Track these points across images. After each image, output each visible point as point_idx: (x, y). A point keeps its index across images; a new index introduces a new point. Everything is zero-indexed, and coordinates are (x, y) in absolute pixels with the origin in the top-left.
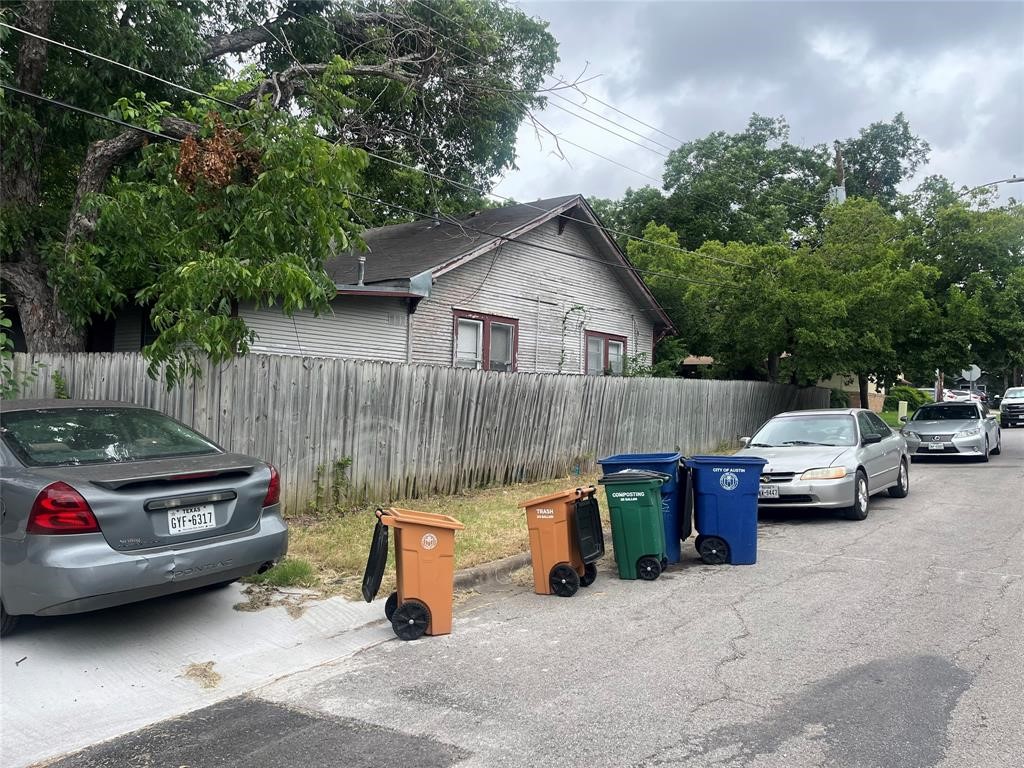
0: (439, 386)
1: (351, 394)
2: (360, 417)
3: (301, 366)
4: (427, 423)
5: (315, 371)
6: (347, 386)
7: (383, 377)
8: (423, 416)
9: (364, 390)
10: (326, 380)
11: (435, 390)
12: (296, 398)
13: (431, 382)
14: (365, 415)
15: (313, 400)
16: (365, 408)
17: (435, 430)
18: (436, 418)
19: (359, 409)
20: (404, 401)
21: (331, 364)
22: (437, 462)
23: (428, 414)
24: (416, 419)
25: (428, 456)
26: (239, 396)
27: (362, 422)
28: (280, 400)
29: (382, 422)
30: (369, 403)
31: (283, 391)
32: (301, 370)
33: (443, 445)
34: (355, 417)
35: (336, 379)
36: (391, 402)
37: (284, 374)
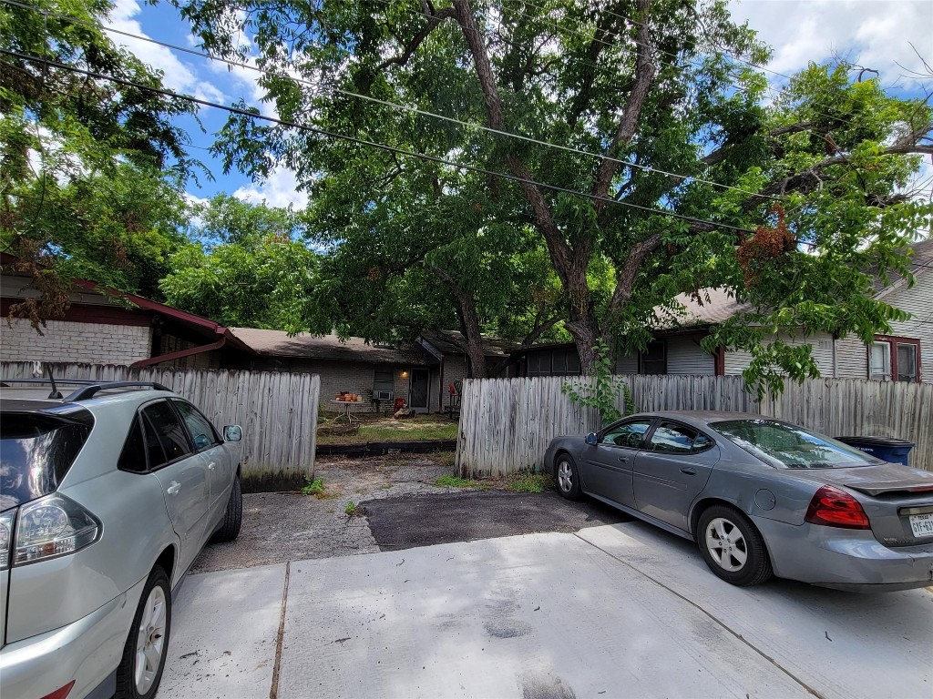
0: (925, 400)
1: (859, 406)
2: (865, 424)
3: (824, 385)
4: (915, 431)
5: (833, 389)
6: (856, 400)
7: (881, 392)
8: (913, 425)
9: (868, 403)
10: (841, 396)
11: (922, 403)
12: (821, 410)
13: (919, 397)
14: (869, 423)
15: (833, 411)
16: (868, 417)
17: (921, 437)
18: (923, 427)
19: (865, 418)
20: (898, 413)
21: (844, 382)
22: (923, 464)
23: (916, 424)
24: (907, 427)
25: (917, 459)
26: (785, 408)
27: (867, 429)
28: (811, 411)
29: (881, 429)
30: (872, 414)
31: (813, 404)
32: (824, 387)
33: (927, 450)
34: (862, 425)
35: (848, 395)
36: (887, 414)
37: (813, 390)
